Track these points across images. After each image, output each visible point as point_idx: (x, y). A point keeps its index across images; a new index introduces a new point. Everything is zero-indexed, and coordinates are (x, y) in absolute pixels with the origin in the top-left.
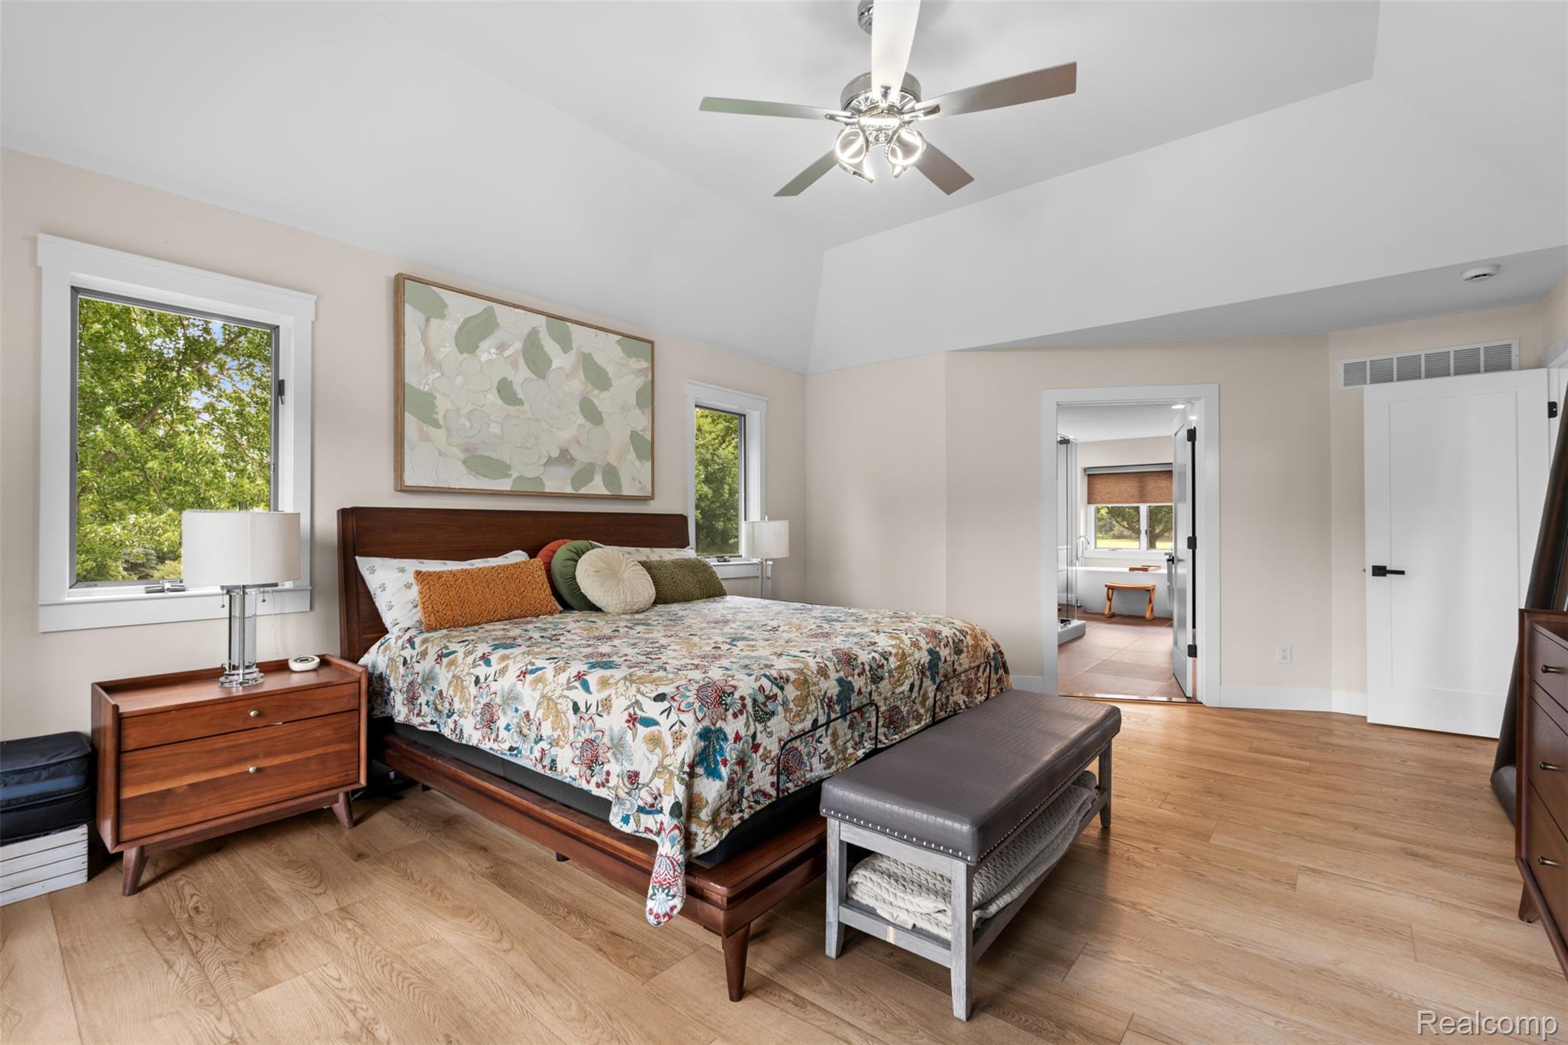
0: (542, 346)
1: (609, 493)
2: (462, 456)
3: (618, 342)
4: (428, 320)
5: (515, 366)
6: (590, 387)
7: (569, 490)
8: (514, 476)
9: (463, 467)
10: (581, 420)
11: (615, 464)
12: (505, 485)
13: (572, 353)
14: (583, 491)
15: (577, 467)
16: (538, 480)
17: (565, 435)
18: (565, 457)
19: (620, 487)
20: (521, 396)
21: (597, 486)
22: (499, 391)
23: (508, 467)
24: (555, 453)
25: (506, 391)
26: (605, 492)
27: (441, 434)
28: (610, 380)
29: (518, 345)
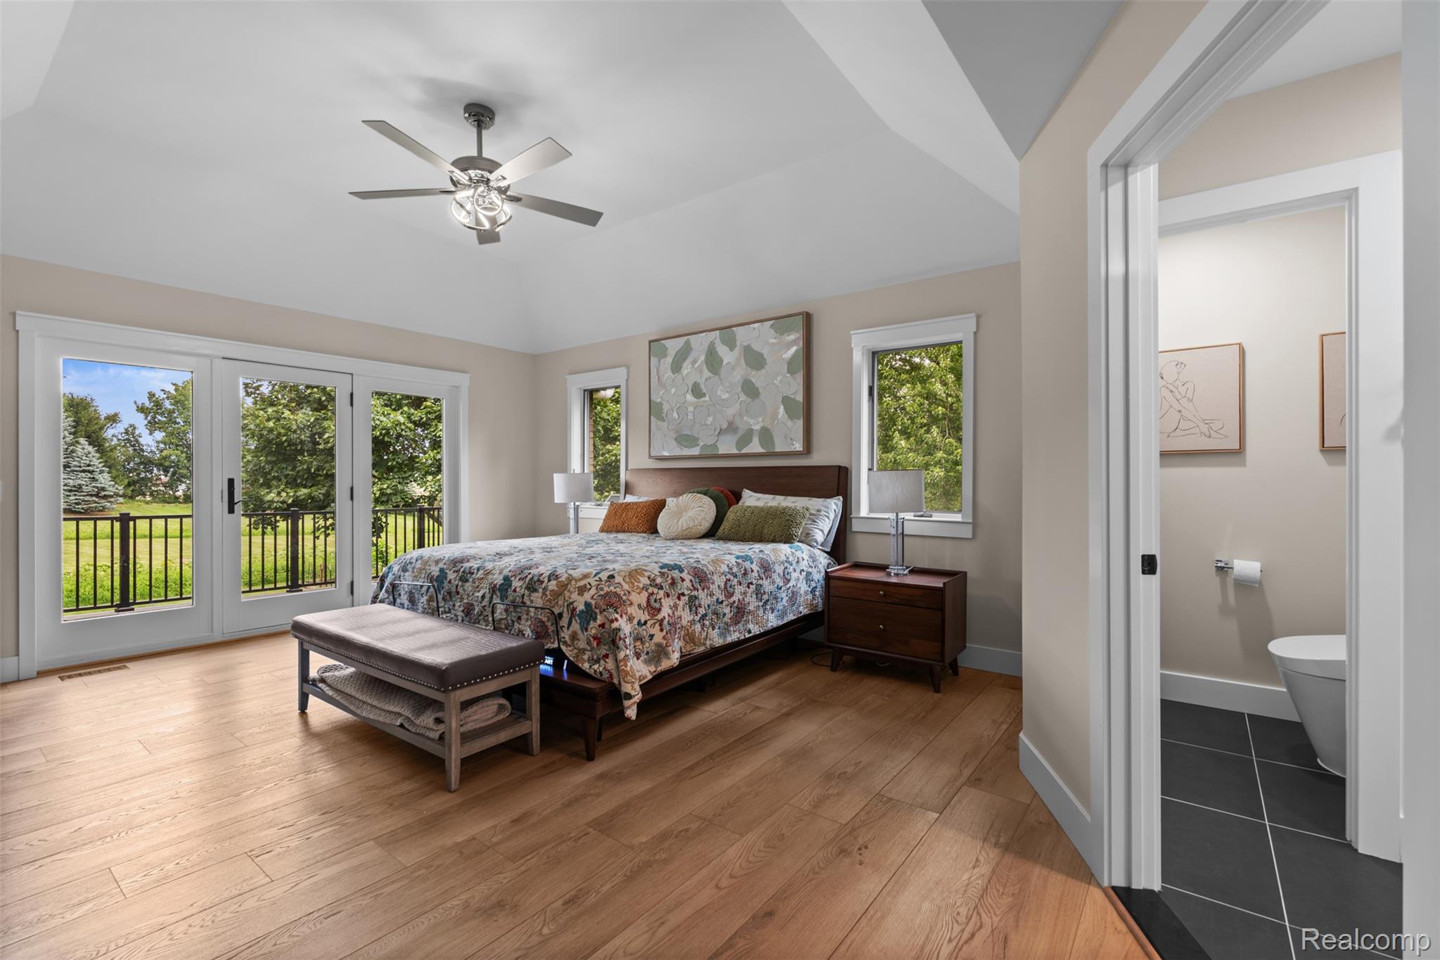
0: (717, 352)
1: (764, 451)
2: (675, 436)
3: (772, 326)
4: (659, 361)
5: (701, 372)
6: (749, 369)
7: (735, 451)
8: (701, 445)
9: (674, 442)
10: (743, 397)
11: (769, 427)
12: (695, 451)
13: (737, 349)
14: (744, 451)
15: (740, 433)
16: (714, 446)
17: (731, 411)
18: (731, 428)
19: (773, 445)
20: (704, 391)
21: (755, 447)
22: (692, 391)
23: (697, 439)
24: (725, 426)
25: (697, 391)
26: (761, 450)
27: (665, 424)
28: (765, 359)
29: (703, 358)
